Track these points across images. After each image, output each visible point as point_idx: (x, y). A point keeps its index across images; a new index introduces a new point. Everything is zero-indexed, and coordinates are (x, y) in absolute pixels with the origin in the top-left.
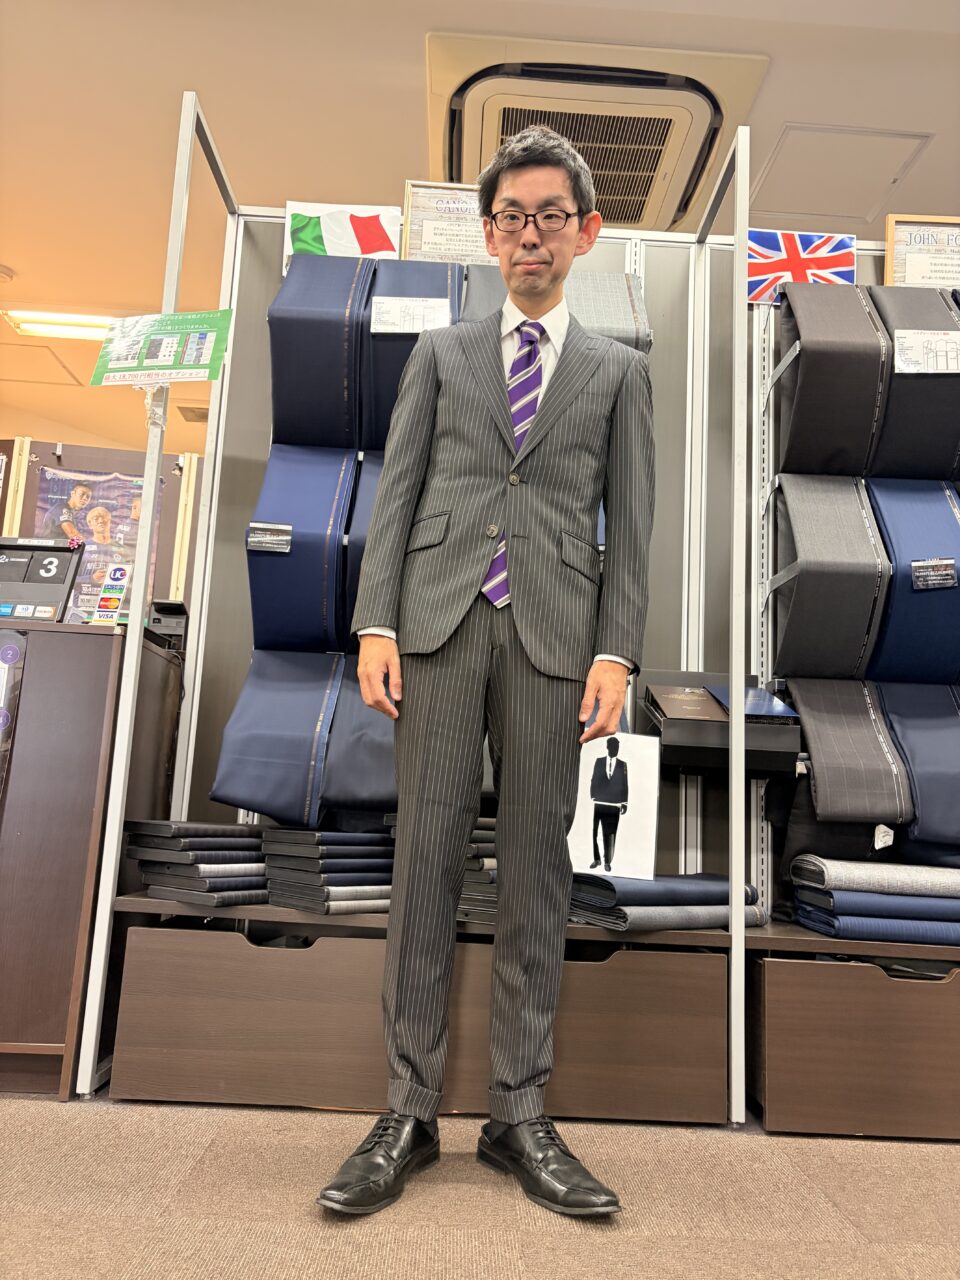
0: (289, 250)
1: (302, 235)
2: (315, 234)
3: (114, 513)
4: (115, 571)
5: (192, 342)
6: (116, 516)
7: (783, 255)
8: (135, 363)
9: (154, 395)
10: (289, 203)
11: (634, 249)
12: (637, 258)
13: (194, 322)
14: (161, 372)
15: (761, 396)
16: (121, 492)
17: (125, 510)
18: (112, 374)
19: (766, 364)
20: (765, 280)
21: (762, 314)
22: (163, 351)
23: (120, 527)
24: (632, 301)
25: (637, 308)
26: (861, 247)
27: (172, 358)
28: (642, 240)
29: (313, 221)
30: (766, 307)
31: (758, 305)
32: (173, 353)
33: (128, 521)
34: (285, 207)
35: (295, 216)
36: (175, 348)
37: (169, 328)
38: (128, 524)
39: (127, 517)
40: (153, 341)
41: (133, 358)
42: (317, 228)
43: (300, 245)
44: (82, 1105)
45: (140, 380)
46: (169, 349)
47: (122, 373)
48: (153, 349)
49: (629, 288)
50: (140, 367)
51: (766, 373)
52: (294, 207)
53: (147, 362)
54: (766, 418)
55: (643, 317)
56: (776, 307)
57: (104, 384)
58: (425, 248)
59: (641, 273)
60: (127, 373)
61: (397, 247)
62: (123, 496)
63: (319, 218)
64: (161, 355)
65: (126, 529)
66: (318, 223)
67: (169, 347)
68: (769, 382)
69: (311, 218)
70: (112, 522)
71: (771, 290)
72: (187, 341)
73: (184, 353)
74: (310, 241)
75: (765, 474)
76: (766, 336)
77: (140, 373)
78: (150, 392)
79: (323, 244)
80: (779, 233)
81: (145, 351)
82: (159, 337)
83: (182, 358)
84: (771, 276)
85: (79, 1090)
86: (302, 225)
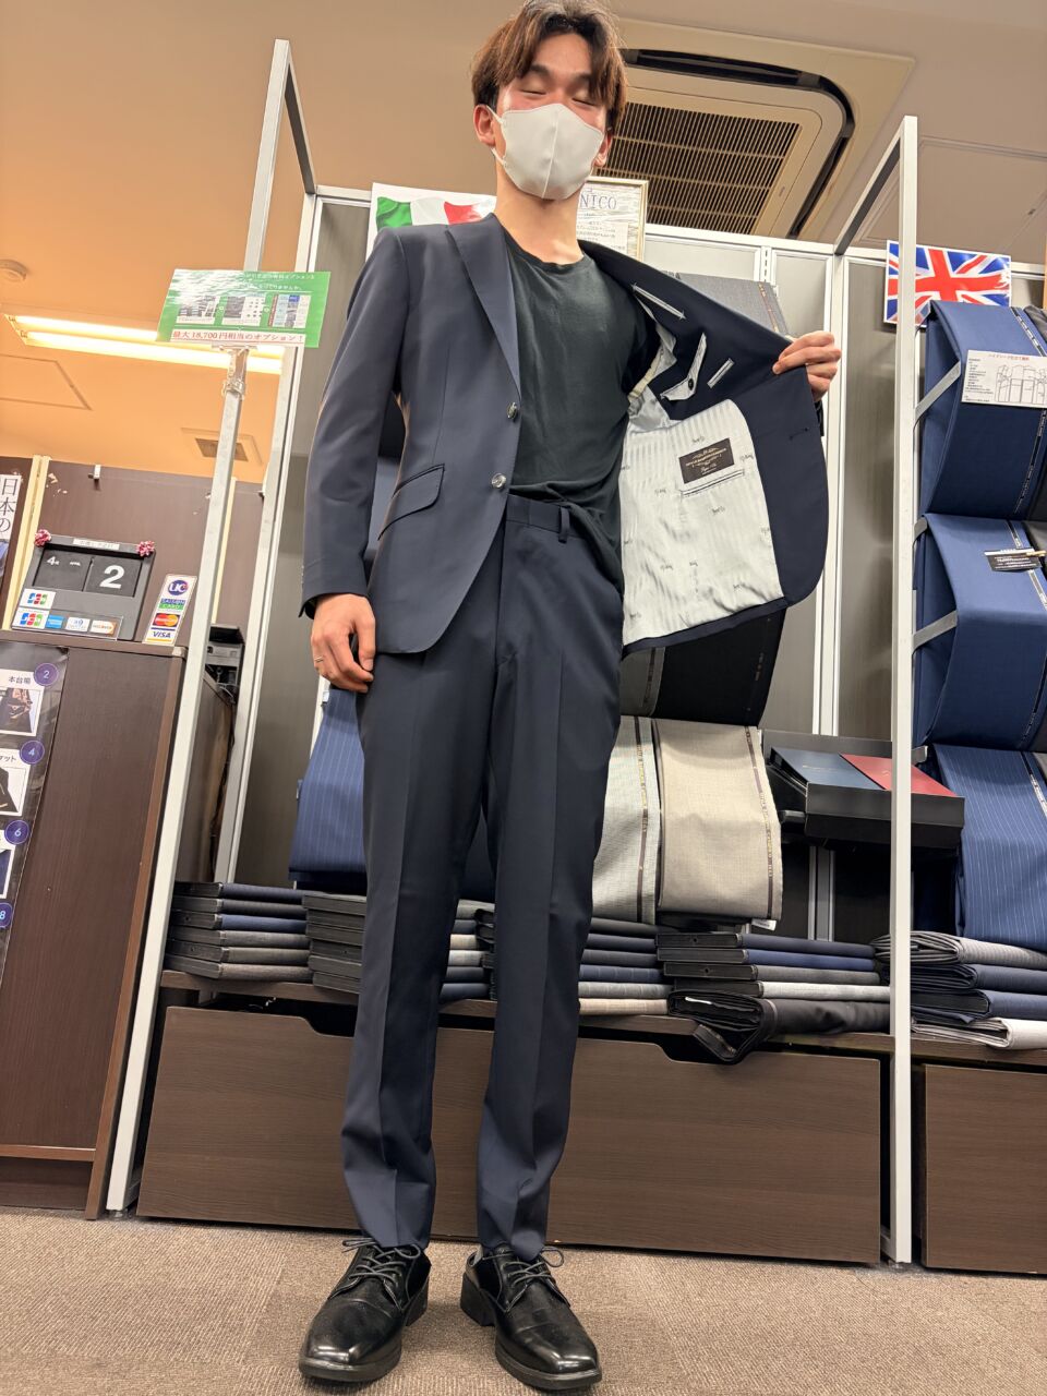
4: (175, 583)
7: (931, 273)
10: (375, 184)
11: (764, 258)
12: (763, 268)
26: (1015, 270)
28: (774, 248)
29: (402, 207)
34: (371, 190)
35: (381, 201)
42: (407, 214)
44: (116, 1224)
52: (380, 190)
56: (922, 330)
59: (774, 284)
66: (408, 210)
69: (400, 204)
80: (926, 249)
85: (110, 1206)
86: (389, 210)
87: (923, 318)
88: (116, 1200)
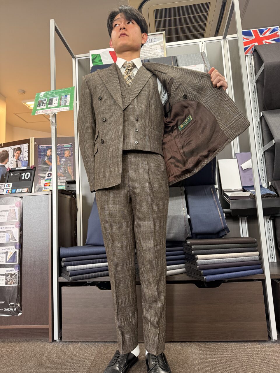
0: (91, 65)
1: (95, 60)
2: (99, 60)
3: (60, 156)
4: (49, 174)
5: (63, 98)
6: (60, 157)
7: (254, 37)
8: (45, 107)
9: (52, 116)
10: (90, 51)
11: (202, 45)
12: (204, 48)
13: (63, 92)
14: (54, 109)
15: (252, 86)
16: (61, 149)
17: (63, 155)
18: (38, 111)
19: (252, 75)
20: (249, 47)
21: (249, 58)
22: (54, 102)
23: (62, 160)
24: (204, 61)
25: (206, 63)
27: (57, 104)
28: (204, 41)
29: (98, 55)
30: (250, 56)
31: (247, 55)
32: (57, 103)
33: (64, 158)
34: (89, 53)
35: (92, 55)
36: (58, 100)
37: (55, 94)
38: (64, 159)
39: (64, 157)
40: (50, 100)
41: (44, 105)
42: (100, 57)
43: (95, 64)
45: (47, 112)
46: (56, 101)
47: (42, 110)
48: (51, 102)
49: (203, 57)
50: (47, 108)
51: (253, 78)
52: (92, 52)
53: (49, 106)
54: (254, 94)
55: (208, 65)
56: (253, 55)
57: (36, 114)
59: (206, 52)
60: (43, 110)
62: (62, 150)
63: (100, 54)
64: (53, 103)
65: (64, 160)
66: (100, 55)
67: (56, 100)
68: (254, 81)
69: (97, 55)
70: (60, 158)
71: (251, 50)
72: (61, 98)
73: (60, 102)
74: (98, 62)
75: (257, 112)
76: (251, 66)
77: (47, 110)
78: (51, 115)
79: (102, 62)
80: (251, 30)
81: (48, 102)
82: (52, 98)
83: (60, 104)
84: (250, 45)
85: (55, 339)
86: (95, 57)
87: (253, 51)
88: (56, 337)
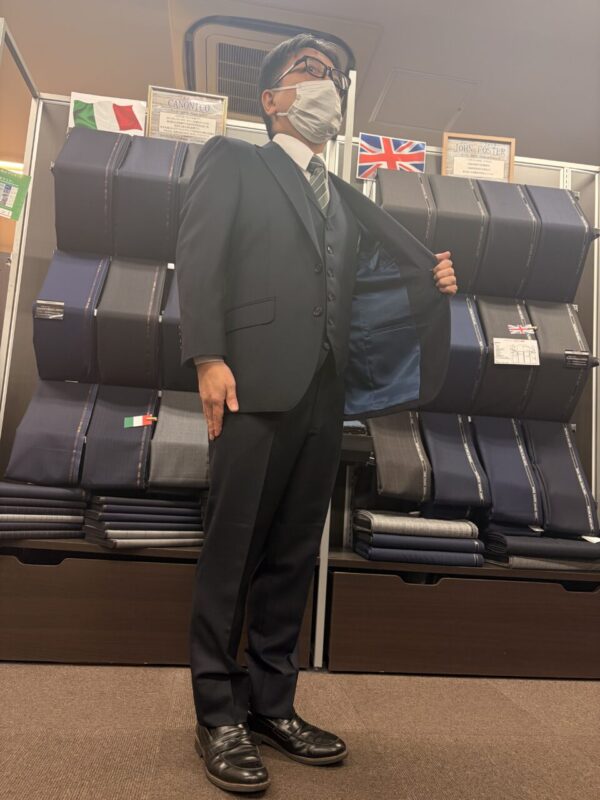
0: (72, 124)
1: (81, 115)
2: (89, 115)
7: (383, 151)
10: (73, 93)
21: (368, 186)
26: (429, 150)
29: (89, 106)
30: (371, 182)
31: (366, 180)
35: (76, 102)
42: (91, 111)
43: (79, 121)
52: (76, 96)
58: (161, 130)
61: (143, 127)
63: (92, 104)
66: (92, 107)
74: (86, 119)
80: (381, 137)
84: (374, 164)
